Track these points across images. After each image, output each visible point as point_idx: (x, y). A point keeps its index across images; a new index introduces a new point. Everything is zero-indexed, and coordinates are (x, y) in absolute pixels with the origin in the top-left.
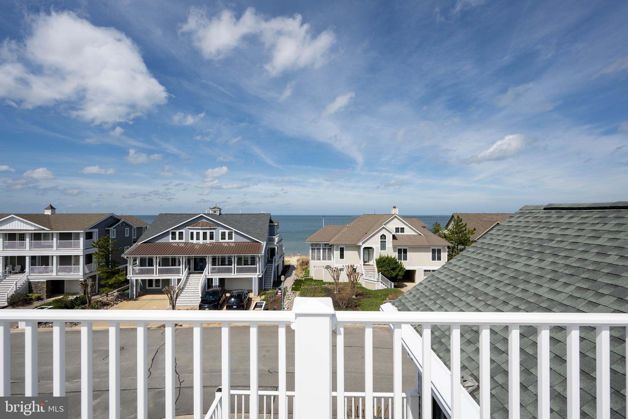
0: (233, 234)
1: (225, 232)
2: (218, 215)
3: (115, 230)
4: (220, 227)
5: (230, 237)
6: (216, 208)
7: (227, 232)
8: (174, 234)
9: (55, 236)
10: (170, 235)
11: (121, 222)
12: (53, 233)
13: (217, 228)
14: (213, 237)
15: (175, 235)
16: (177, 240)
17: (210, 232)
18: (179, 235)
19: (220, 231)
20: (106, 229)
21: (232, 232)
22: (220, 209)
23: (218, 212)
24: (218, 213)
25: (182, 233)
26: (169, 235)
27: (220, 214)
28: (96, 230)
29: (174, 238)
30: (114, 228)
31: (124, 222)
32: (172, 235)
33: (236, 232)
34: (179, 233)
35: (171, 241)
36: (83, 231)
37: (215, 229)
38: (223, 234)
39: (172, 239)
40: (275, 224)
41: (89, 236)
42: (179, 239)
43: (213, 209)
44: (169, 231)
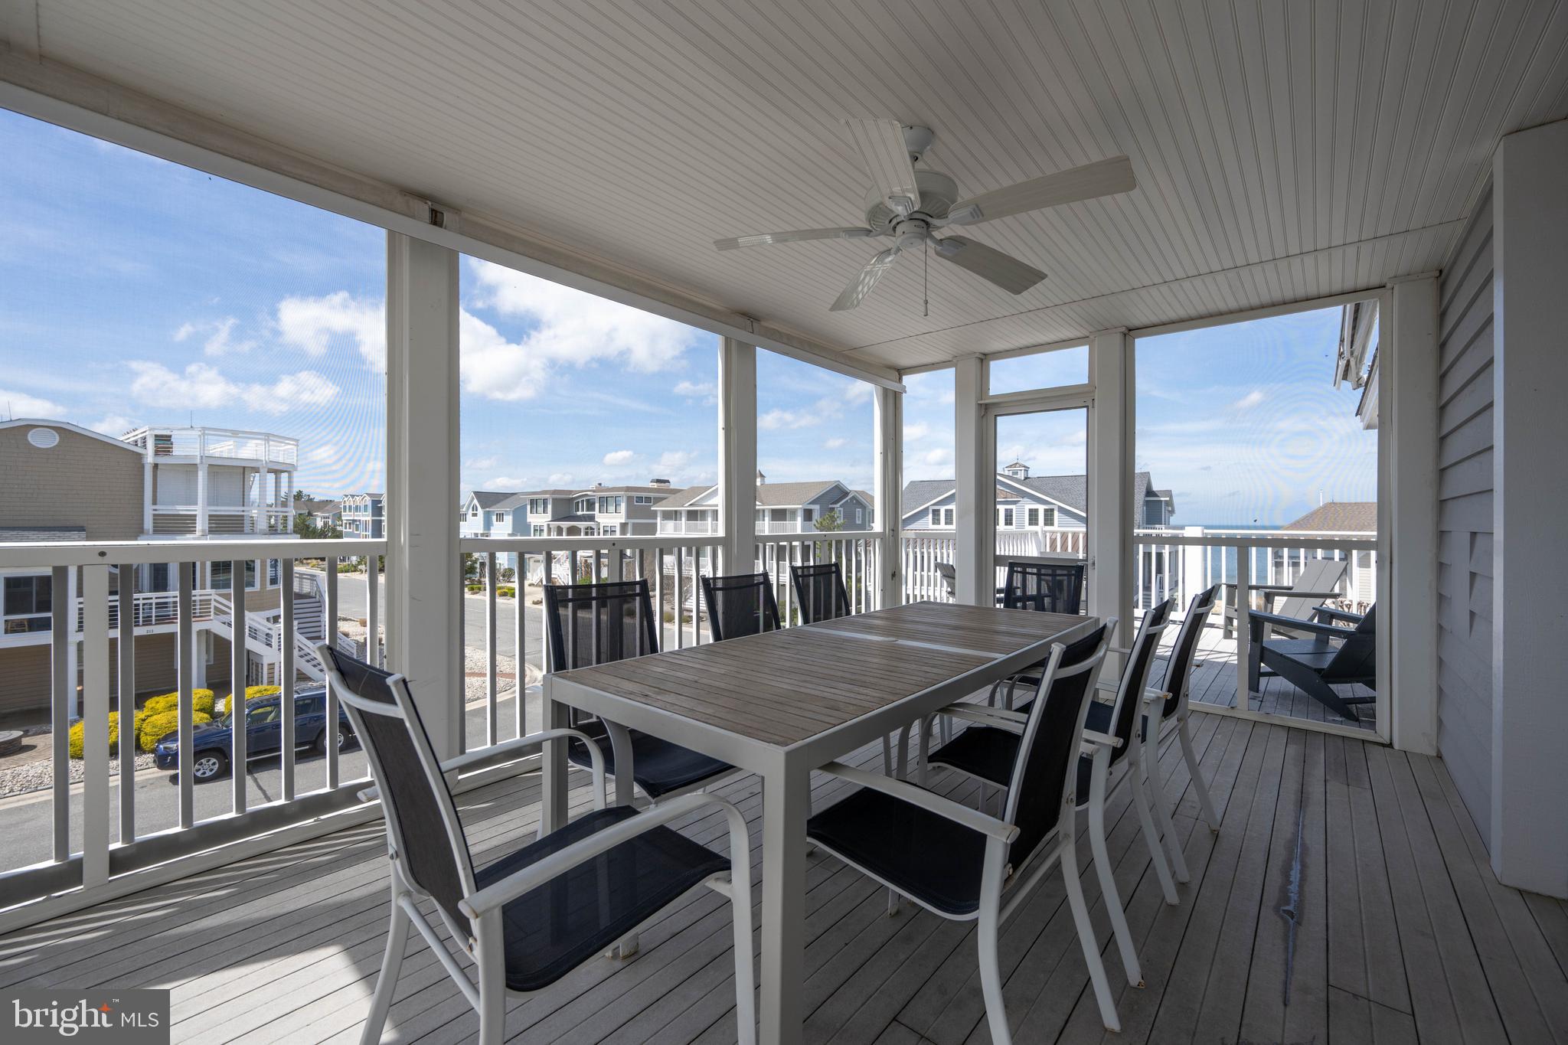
0: (1056, 513)
1: (1036, 510)
2: (1023, 478)
3: (842, 509)
4: (1026, 499)
5: (1049, 521)
6: (1018, 465)
7: (1041, 508)
8: (936, 513)
9: (766, 513)
10: (930, 516)
11: (849, 497)
12: (764, 511)
13: (1019, 501)
14: (1011, 520)
15: (939, 515)
16: (942, 526)
17: (1006, 510)
18: (946, 515)
19: (1027, 507)
20: (831, 506)
21: (1052, 510)
22: (1027, 469)
23: (1021, 474)
24: (1021, 476)
25: (951, 511)
26: (928, 514)
27: (1026, 478)
28: (816, 507)
29: (936, 521)
30: (841, 506)
31: (853, 497)
32: (934, 515)
33: (1061, 510)
34: (946, 511)
35: (931, 526)
36: (801, 506)
37: (1015, 503)
38: (1033, 514)
39: (933, 523)
40: (1162, 499)
41: (808, 515)
42: (946, 523)
43: (1011, 466)
44: (927, 508)
